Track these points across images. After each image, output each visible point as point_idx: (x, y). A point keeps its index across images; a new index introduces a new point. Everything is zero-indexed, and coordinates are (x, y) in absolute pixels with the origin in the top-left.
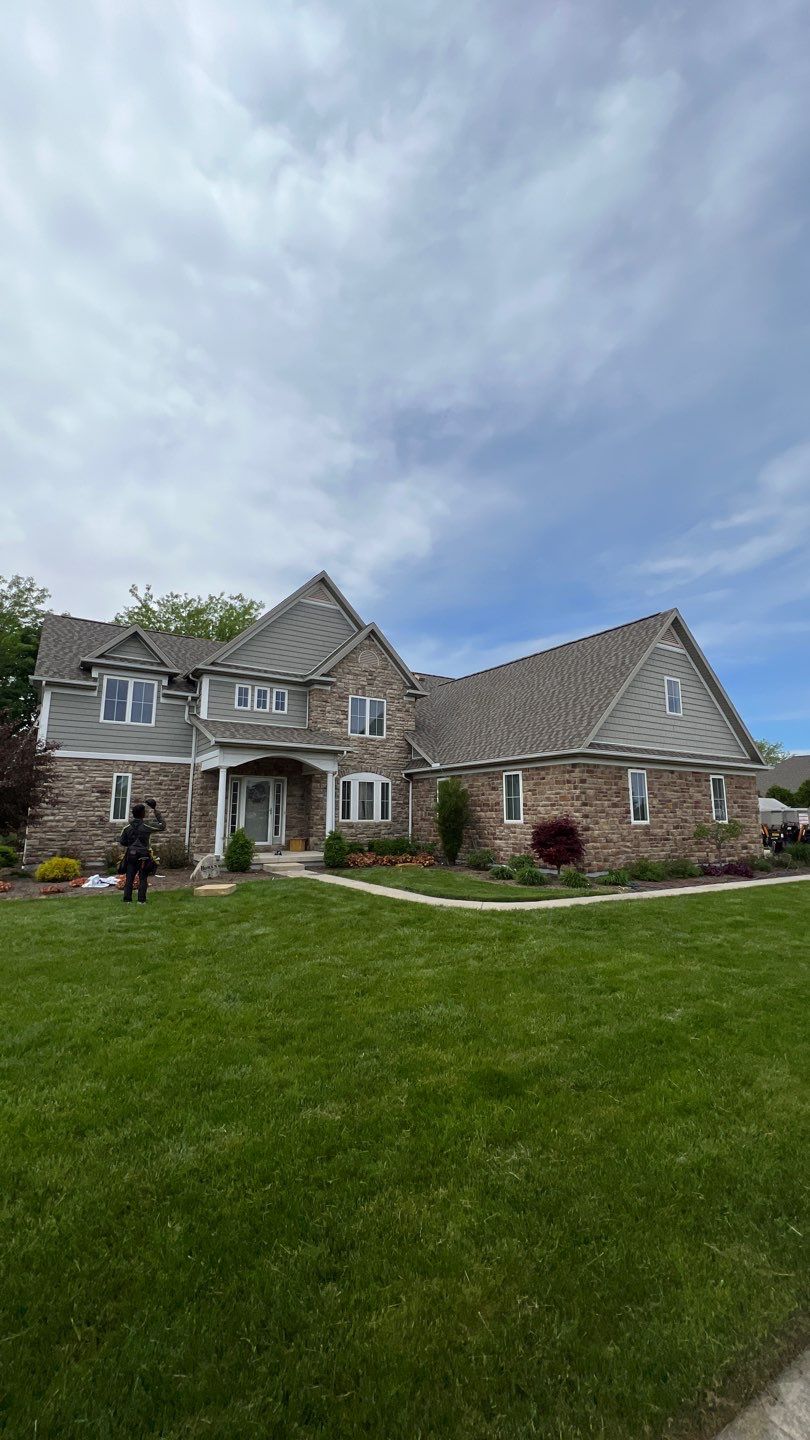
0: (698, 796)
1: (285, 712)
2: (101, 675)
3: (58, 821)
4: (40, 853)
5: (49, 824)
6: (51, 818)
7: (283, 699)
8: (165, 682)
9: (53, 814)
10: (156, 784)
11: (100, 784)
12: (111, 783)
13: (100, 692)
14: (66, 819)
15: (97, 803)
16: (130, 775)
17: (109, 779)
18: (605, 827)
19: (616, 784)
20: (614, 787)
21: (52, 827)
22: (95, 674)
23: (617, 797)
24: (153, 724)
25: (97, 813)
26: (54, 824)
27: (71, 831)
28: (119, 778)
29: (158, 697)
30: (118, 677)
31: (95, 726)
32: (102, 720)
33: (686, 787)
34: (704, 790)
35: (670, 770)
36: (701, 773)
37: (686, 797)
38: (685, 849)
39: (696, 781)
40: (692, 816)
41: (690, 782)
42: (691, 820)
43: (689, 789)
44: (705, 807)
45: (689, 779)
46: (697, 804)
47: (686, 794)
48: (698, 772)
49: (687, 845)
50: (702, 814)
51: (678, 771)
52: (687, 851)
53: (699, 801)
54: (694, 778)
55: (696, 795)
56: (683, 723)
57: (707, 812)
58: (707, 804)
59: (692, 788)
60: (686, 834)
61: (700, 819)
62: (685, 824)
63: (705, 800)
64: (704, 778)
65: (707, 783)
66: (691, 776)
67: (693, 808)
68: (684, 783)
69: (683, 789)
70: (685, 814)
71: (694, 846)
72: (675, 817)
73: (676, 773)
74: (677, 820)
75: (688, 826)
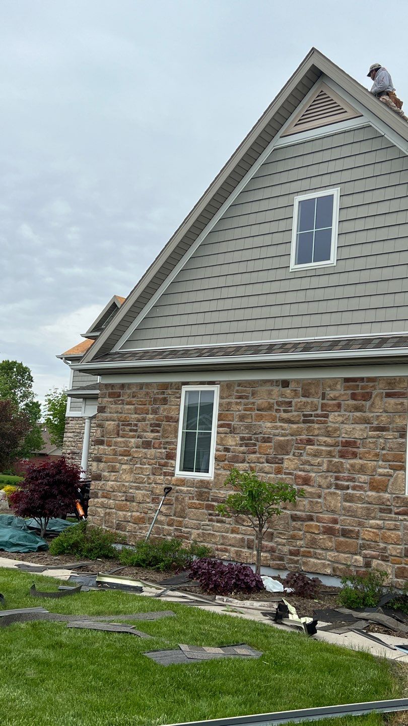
0: (355, 431)
18: (127, 477)
19: (155, 412)
20: (151, 416)
23: (152, 431)
33: (319, 412)
34: (378, 416)
35: (277, 381)
36: (370, 380)
37: (316, 432)
38: (294, 537)
39: (354, 397)
40: (328, 471)
41: (334, 402)
42: (324, 483)
43: (326, 416)
44: (377, 455)
45: (332, 394)
46: (348, 448)
47: (316, 426)
48: (362, 379)
49: (300, 530)
50: (362, 470)
51: (298, 381)
52: (299, 543)
53: (359, 441)
54: (349, 392)
55: (348, 427)
56: (334, 280)
57: (380, 467)
58: (383, 449)
59: (336, 414)
60: (302, 508)
61: (352, 480)
62: (305, 487)
63: (381, 440)
64: (379, 390)
65: (392, 401)
66: (339, 386)
67: (334, 457)
68: (317, 403)
69: (311, 415)
70: (307, 467)
71: (325, 536)
72: (279, 471)
73: (292, 386)
74: (282, 479)
75: (310, 493)
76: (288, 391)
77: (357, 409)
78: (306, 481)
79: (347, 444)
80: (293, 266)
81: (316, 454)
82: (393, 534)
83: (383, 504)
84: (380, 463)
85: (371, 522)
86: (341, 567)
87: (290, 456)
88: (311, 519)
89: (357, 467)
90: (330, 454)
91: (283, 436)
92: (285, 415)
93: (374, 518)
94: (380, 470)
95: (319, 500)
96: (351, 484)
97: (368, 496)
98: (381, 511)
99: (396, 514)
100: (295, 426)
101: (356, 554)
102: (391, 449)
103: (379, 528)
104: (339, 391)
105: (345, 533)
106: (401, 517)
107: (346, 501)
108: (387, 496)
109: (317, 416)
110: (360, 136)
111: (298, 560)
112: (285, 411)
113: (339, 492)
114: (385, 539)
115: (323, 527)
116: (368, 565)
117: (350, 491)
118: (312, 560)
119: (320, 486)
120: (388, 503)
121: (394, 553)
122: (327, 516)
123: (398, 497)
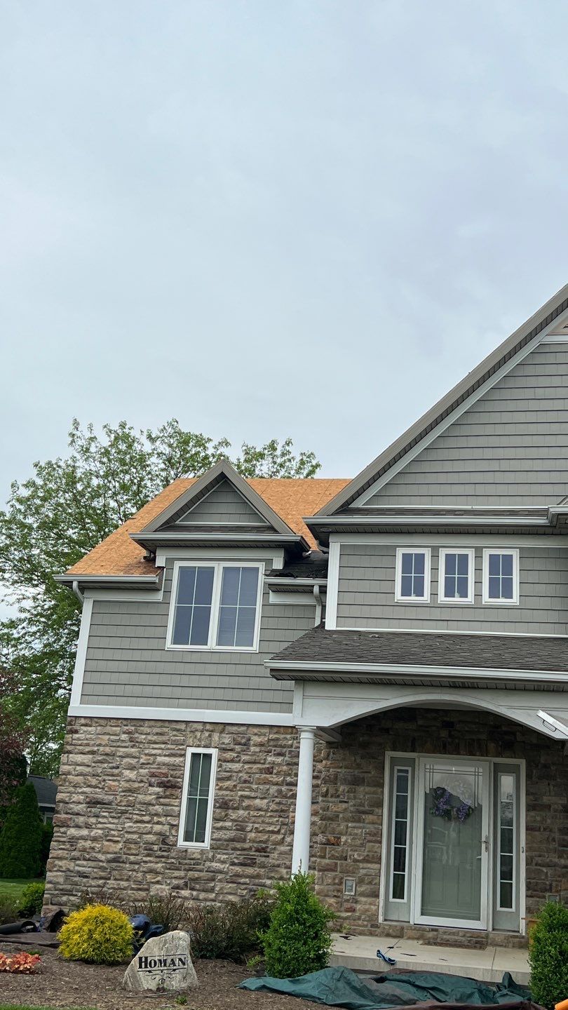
1: (515, 600)
2: (170, 561)
3: (94, 839)
4: (64, 898)
5: (81, 843)
6: (85, 832)
7: (509, 571)
8: (278, 564)
9: (88, 826)
10: (261, 771)
11: (164, 770)
12: (181, 767)
13: (167, 592)
14: (107, 837)
15: (159, 809)
16: (214, 752)
17: (178, 760)
21: (84, 850)
22: (160, 561)
24: (255, 647)
25: (157, 828)
26: (88, 844)
27: (115, 860)
28: (195, 756)
29: (265, 594)
30: (196, 561)
31: (157, 656)
32: (169, 644)
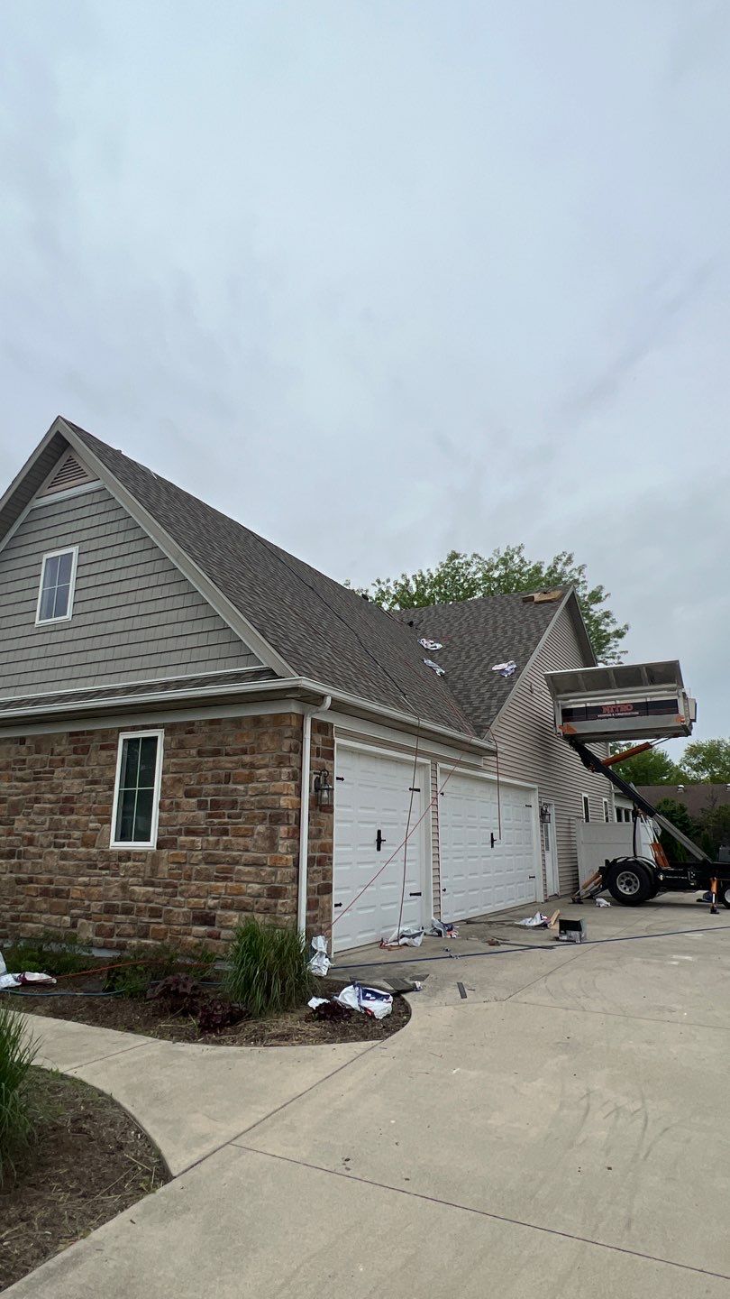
0: (73, 786)
33: (47, 768)
34: (92, 770)
35: (16, 738)
36: (90, 733)
37: (43, 790)
38: (16, 902)
39: (75, 751)
40: (49, 830)
41: (59, 757)
42: (44, 841)
43: (53, 772)
44: (89, 809)
45: (58, 749)
46: (67, 805)
47: (44, 783)
48: (82, 733)
49: (22, 894)
50: (76, 826)
51: (33, 738)
52: (21, 907)
53: (76, 796)
54: (72, 746)
55: (68, 783)
56: (69, 635)
57: (91, 822)
58: (94, 803)
59: (60, 769)
60: (25, 870)
61: (68, 837)
62: (29, 848)
63: (94, 794)
64: (96, 742)
65: (104, 753)
66: (64, 741)
67: (55, 814)
68: (45, 759)
69: (40, 772)
70: (33, 827)
71: (41, 899)
72: (9, 834)
73: (28, 743)
74: (11, 840)
75: (33, 853)
76: (23, 748)
77: (78, 763)
78: (31, 842)
79: (67, 800)
80: (37, 622)
81: (41, 813)
82: (95, 890)
83: (90, 860)
84: (92, 817)
85: (80, 879)
86: (52, 929)
87: (21, 817)
88: (31, 881)
89: (73, 823)
90: (52, 812)
91: (16, 795)
92: (19, 774)
93: (83, 875)
94: (91, 825)
95: (40, 860)
96: (67, 841)
97: (78, 853)
98: (89, 867)
99: (101, 869)
100: (26, 785)
101: (65, 915)
102: (100, 803)
103: (86, 885)
104: (63, 747)
105: (58, 893)
106: (104, 872)
107: (62, 859)
108: (94, 851)
109: (46, 772)
110: (97, 498)
111: (17, 926)
112: (20, 770)
113: (56, 850)
114: (89, 896)
115: (41, 889)
116: (74, 925)
117: (65, 849)
118: (30, 925)
119: (42, 846)
120: (94, 859)
121: (96, 911)
122: (45, 877)
123: (103, 852)
